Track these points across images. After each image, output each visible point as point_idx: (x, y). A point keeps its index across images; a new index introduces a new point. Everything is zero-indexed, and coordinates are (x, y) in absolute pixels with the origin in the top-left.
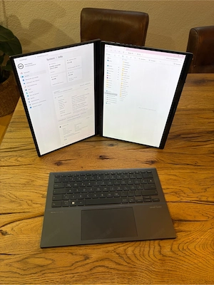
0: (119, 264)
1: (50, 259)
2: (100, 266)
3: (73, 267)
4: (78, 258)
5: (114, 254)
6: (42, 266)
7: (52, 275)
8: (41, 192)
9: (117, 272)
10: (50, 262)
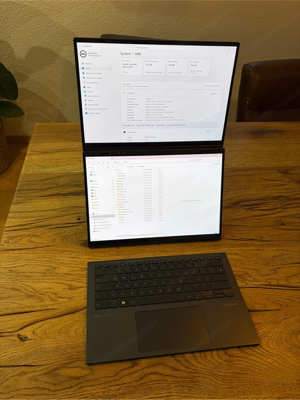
0: (176, 370)
2: (152, 373)
3: (118, 377)
6: (78, 378)
7: (93, 388)
8: (68, 282)
9: (174, 379)
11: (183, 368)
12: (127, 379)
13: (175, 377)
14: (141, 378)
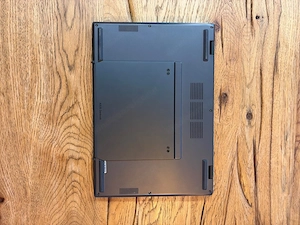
1: (72, 24)
3: (62, 51)
4: (71, 58)
5: (72, 101)
6: (65, 15)
10: (69, 24)
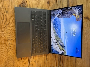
11: (5, 26)
12: (3, 10)
13: (2, 23)
14: (3, 13)
